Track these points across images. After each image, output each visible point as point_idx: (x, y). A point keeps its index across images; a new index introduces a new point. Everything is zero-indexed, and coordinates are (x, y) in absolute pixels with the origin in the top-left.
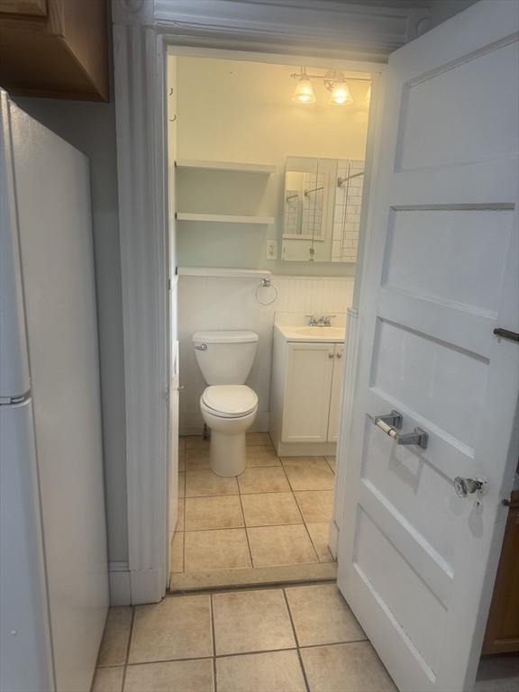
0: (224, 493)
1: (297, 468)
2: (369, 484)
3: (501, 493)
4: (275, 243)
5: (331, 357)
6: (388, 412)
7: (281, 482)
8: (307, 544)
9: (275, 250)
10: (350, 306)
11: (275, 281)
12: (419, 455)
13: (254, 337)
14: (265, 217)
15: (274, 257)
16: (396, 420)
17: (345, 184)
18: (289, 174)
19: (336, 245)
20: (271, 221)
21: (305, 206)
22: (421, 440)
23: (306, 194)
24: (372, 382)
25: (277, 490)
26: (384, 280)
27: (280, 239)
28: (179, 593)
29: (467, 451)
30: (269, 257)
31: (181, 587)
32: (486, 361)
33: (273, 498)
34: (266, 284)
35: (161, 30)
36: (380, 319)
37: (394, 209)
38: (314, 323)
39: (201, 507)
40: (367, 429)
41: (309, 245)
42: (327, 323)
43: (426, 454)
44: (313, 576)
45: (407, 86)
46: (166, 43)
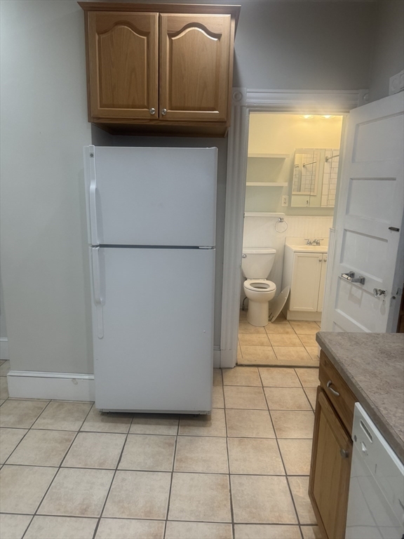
0: (258, 332)
1: (298, 325)
2: (339, 311)
3: (392, 293)
4: (287, 197)
5: (320, 261)
6: (348, 272)
7: (290, 330)
8: (305, 354)
9: (287, 200)
10: (331, 227)
11: (286, 219)
12: (361, 288)
13: (274, 251)
14: (282, 182)
15: (287, 205)
16: (352, 275)
17: (330, 160)
18: (297, 155)
19: (324, 198)
20: (286, 184)
21: (304, 173)
22: (362, 281)
23: (304, 166)
24: (341, 261)
25: (287, 333)
26: (347, 211)
27: (290, 195)
28: (241, 365)
29: (380, 280)
30: (283, 205)
31: (242, 363)
32: (386, 241)
33: (285, 336)
34: (281, 220)
35: (248, 107)
36: (346, 230)
37: (352, 179)
38: (310, 243)
39: (247, 337)
40: (339, 283)
41: (307, 198)
42: (318, 244)
43: (364, 287)
44: (309, 365)
45: (358, 125)
46: (250, 111)
